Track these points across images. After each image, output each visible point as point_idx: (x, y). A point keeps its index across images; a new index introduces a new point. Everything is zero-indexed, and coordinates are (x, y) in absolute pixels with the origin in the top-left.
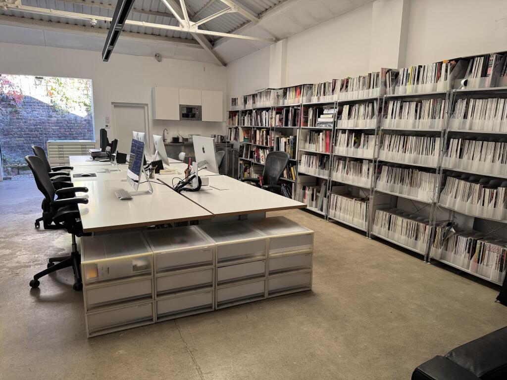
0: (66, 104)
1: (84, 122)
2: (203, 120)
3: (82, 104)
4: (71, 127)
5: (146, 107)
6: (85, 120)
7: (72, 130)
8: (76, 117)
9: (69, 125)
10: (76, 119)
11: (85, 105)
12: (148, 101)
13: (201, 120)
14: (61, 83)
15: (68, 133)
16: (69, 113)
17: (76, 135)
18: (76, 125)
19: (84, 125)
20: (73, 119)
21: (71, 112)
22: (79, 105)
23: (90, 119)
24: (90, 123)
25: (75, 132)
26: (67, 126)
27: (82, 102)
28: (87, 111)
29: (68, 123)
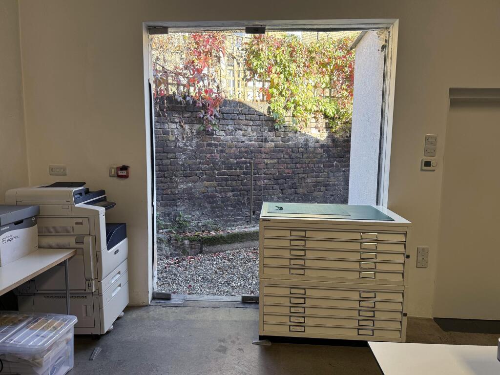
0: (293, 116)
1: (320, 150)
4: (297, 160)
6: (322, 146)
7: (298, 165)
9: (293, 155)
10: (306, 145)
11: (326, 116)
15: (290, 172)
16: (296, 132)
17: (304, 175)
18: (305, 155)
19: (319, 156)
20: (302, 145)
21: (299, 129)
22: (315, 117)
23: (330, 143)
24: (330, 151)
25: (302, 169)
26: (290, 157)
27: (321, 112)
28: (328, 127)
29: (293, 152)
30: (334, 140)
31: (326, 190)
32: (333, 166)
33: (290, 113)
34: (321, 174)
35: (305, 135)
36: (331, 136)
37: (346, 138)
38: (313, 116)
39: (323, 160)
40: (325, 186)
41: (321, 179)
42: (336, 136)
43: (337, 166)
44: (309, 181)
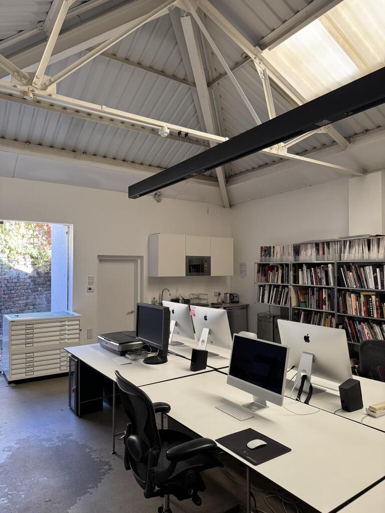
0: (8, 257)
1: (29, 280)
2: (212, 275)
3: (27, 256)
4: (12, 288)
5: (139, 261)
6: (30, 277)
7: (13, 292)
8: (19, 273)
9: (9, 285)
10: (18, 277)
11: (32, 257)
12: (143, 253)
13: (210, 275)
14: (5, 229)
15: (7, 296)
16: (10, 268)
17: (17, 299)
18: (18, 284)
19: (28, 284)
20: (15, 277)
21: (13, 266)
22: (24, 258)
23: (35, 275)
24: (36, 280)
25: (16, 294)
26: (6, 286)
27: (28, 254)
28: (33, 264)
29: (8, 282)
30: (38, 273)
31: (34, 308)
32: (38, 291)
33: (6, 255)
34: (29, 297)
35: (17, 270)
36: (36, 270)
37: (46, 271)
38: (22, 256)
39: (31, 287)
40: (33, 305)
41: (29, 301)
42: (39, 270)
43: (41, 291)
44: (20, 302)
